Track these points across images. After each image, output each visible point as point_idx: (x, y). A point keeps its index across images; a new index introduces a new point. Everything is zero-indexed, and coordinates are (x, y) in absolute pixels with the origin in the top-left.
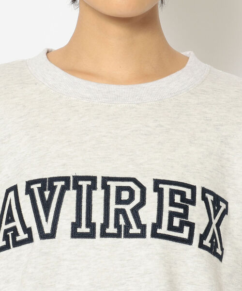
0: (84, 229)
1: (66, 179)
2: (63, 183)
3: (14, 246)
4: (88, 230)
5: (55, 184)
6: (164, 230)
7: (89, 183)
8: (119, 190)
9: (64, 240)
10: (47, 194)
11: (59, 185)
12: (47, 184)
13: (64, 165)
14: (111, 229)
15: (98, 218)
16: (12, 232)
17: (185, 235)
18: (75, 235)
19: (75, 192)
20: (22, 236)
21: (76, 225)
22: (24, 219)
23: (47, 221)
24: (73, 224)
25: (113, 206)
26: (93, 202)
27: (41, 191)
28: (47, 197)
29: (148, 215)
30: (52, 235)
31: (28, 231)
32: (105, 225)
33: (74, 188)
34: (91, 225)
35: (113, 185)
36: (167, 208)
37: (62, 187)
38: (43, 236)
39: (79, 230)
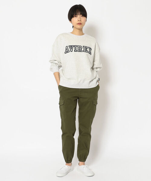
0: (76, 51)
6: (84, 51)
7: (76, 46)
12: (71, 46)
17: (87, 51)
18: (75, 51)
20: (68, 51)
25: (79, 49)
38: (71, 51)
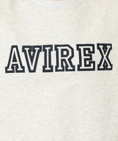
0: (48, 68)
1: (40, 47)
2: (39, 49)
3: (16, 72)
4: (50, 69)
5: (35, 49)
6: (83, 67)
7: (50, 48)
8: (62, 50)
9: (39, 73)
10: (32, 53)
11: (37, 49)
12: (32, 48)
13: (39, 40)
14: (60, 68)
15: (54, 63)
16: (16, 66)
18: (44, 71)
19: (44, 52)
20: (20, 69)
21: (44, 67)
22: (22, 62)
23: (32, 65)
24: (43, 66)
25: (60, 58)
26: (52, 57)
27: (30, 51)
28: (32, 55)
29: (75, 61)
30: (34, 71)
31: (23, 67)
32: (57, 66)
33: (43, 51)
34: (51, 66)
35: (60, 48)
36: (83, 57)
37: (38, 50)
38: (30, 71)
39: (46, 69)
